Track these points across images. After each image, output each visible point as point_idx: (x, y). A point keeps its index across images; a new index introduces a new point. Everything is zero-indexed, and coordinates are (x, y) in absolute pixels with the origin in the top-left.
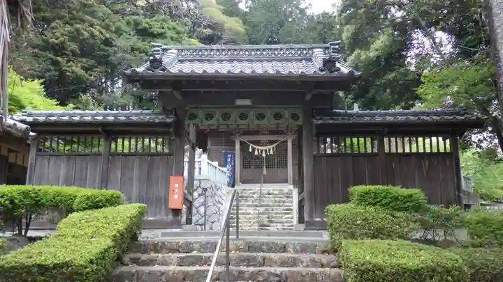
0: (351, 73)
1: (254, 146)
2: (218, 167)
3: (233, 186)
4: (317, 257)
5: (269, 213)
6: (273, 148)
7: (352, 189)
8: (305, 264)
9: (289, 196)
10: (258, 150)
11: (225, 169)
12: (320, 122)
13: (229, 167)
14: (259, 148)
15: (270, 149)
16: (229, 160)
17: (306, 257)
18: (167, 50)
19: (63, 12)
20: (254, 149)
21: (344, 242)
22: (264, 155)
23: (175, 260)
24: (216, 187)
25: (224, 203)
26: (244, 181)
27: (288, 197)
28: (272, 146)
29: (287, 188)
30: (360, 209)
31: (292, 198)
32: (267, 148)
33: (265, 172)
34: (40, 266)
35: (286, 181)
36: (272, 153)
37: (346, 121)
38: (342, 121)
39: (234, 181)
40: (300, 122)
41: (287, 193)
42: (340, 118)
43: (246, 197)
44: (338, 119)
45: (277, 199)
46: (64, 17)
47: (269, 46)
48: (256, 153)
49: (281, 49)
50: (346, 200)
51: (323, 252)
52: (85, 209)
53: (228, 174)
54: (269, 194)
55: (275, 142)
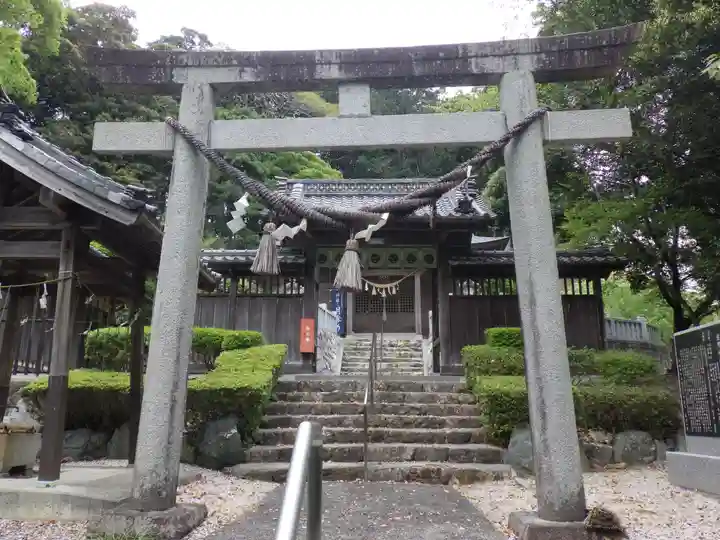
0: (486, 215)
1: (372, 284)
2: (327, 311)
3: (343, 336)
4: (454, 395)
5: (393, 370)
6: (396, 286)
7: (487, 331)
8: (443, 401)
9: (417, 348)
10: (376, 289)
11: (334, 313)
12: (456, 263)
13: (338, 309)
14: (377, 285)
15: (392, 287)
16: (337, 301)
17: (443, 395)
18: (292, 184)
19: (111, 102)
20: (370, 287)
21: (478, 378)
22: (384, 295)
23: (321, 397)
24: (325, 335)
25: (335, 357)
26: (357, 330)
27: (416, 350)
28: (394, 284)
29: (415, 338)
30: (495, 350)
31: (421, 350)
32: (388, 286)
33: (385, 316)
34: (225, 390)
35: (412, 330)
36: (394, 292)
37: (482, 262)
38: (479, 262)
39: (345, 330)
40: (434, 265)
41: (415, 345)
42: (476, 258)
43: (363, 349)
44: (475, 260)
45: (403, 352)
46: (110, 108)
47: (401, 180)
48: (374, 293)
49: (414, 184)
50: (482, 341)
51: (460, 391)
52: (232, 349)
53: (338, 319)
54: (392, 346)
55: (398, 278)
